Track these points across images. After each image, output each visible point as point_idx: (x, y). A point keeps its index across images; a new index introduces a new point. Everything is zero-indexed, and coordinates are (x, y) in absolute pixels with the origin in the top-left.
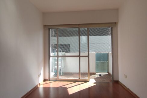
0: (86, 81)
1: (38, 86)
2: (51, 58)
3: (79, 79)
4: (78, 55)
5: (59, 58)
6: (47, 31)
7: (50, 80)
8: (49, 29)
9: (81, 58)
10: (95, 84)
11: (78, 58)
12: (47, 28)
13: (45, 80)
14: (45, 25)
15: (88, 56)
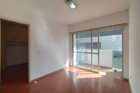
0: (96, 73)
1: (65, 69)
2: (74, 53)
3: (92, 70)
4: (91, 52)
5: (78, 53)
6: (72, 36)
7: (73, 67)
8: (73, 35)
9: (93, 55)
10: (102, 77)
11: (91, 54)
12: (72, 34)
13: (70, 66)
14: (70, 33)
15: (98, 54)
